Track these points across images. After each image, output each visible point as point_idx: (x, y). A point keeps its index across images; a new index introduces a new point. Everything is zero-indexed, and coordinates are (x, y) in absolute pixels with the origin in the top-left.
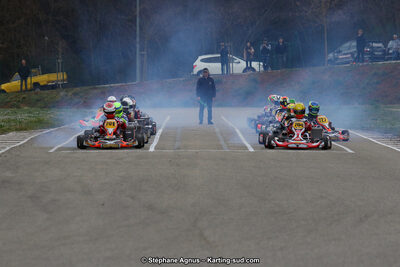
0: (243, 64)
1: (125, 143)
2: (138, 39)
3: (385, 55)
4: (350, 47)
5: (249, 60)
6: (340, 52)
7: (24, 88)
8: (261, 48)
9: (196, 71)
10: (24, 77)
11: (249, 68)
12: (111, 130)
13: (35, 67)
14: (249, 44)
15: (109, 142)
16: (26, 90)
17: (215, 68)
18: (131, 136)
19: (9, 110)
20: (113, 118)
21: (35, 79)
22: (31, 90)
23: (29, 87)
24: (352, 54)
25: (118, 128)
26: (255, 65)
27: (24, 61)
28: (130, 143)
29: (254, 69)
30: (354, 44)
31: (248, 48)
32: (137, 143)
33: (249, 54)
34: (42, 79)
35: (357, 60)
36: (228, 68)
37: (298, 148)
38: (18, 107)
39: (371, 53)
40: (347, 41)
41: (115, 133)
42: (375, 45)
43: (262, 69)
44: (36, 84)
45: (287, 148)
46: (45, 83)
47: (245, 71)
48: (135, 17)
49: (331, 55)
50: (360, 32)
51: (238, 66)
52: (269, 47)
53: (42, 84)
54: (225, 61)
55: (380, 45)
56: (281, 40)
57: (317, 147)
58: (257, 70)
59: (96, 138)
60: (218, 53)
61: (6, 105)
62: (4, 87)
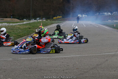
4: (98, 13)
17: (81, 16)
27: (56, 15)
51: (84, 16)
54: (82, 15)
58: (86, 16)
61: (54, 20)
62: (54, 18)
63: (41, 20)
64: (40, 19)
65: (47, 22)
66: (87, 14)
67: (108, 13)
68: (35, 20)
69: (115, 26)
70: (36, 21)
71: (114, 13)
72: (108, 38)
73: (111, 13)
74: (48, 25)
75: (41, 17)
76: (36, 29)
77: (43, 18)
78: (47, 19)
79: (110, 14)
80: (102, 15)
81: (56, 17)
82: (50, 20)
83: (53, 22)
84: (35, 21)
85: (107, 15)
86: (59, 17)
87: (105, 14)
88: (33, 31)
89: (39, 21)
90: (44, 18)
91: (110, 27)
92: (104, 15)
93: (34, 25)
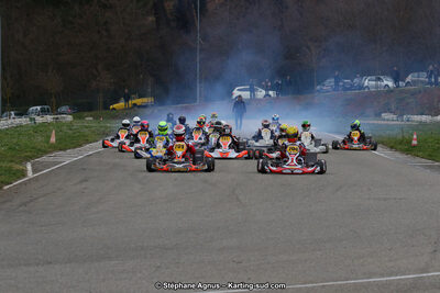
0: (264, 92)
1: (194, 167)
4: (330, 82)
5: (267, 90)
6: (324, 85)
9: (234, 97)
12: (179, 153)
14: (267, 80)
15: (177, 166)
17: (246, 95)
18: (201, 159)
20: (182, 141)
24: (332, 86)
26: (271, 93)
27: (126, 90)
28: (199, 167)
32: (207, 167)
36: (254, 95)
37: (292, 173)
39: (343, 86)
41: (183, 156)
42: (345, 81)
45: (281, 173)
47: (264, 97)
49: (318, 87)
51: (261, 93)
54: (252, 90)
55: (349, 81)
57: (313, 172)
58: (272, 96)
59: (165, 161)
63: (49, 118)
64: (44, 112)
65: (78, 124)
66: (276, 87)
67: (379, 79)
68: (19, 115)
69: (415, 142)
70: (24, 121)
71: (409, 79)
72: (385, 199)
73: (396, 80)
74: (88, 142)
75: (50, 103)
76: (28, 159)
77: (58, 106)
78: (79, 111)
79: (391, 84)
80: (352, 88)
81: (127, 101)
82: (96, 118)
84: (18, 121)
85: (377, 87)
86: (138, 101)
87: (368, 82)
88: (9, 170)
89: (39, 119)
90: (64, 109)
91: (392, 148)
92: (361, 87)
93: (15, 141)
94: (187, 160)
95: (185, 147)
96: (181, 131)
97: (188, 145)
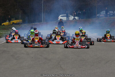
1: (42, 46)
2: (43, 10)
3: (114, 15)
4: (103, 13)
5: (74, 16)
6: (101, 14)
7: (10, 24)
8: (78, 13)
9: (59, 19)
10: (10, 21)
11: (74, 19)
12: (37, 40)
13: (13, 18)
14: (74, 12)
16: (10, 25)
17: (64, 19)
18: (44, 43)
19: (5, 31)
20: (37, 36)
21: (13, 22)
22: (12, 25)
23: (11, 24)
24: (104, 15)
25: (39, 40)
26: (76, 18)
27: (9, 16)
28: (44, 46)
29: (76, 19)
30: (105, 12)
31: (74, 13)
32: (46, 46)
33: (74, 14)
34: (15, 21)
35: (106, 16)
36: (68, 18)
38: (8, 30)
39: (110, 14)
40: (103, 11)
41: (38, 42)
42: (111, 12)
43: (78, 19)
44: (13, 23)
46: (16, 23)
47: (73, 19)
48: (42, 4)
49: (98, 15)
50: (106, 8)
51: (71, 18)
52: (80, 13)
53: (15, 23)
55: (112, 12)
56: (84, 10)
58: (77, 19)
59: (31, 44)
60: (65, 14)
61: (4, 29)
62: (4, 24)
83: (3, 32)
94: (39, 43)
95: (39, 38)
96: (37, 32)
97: (40, 38)
